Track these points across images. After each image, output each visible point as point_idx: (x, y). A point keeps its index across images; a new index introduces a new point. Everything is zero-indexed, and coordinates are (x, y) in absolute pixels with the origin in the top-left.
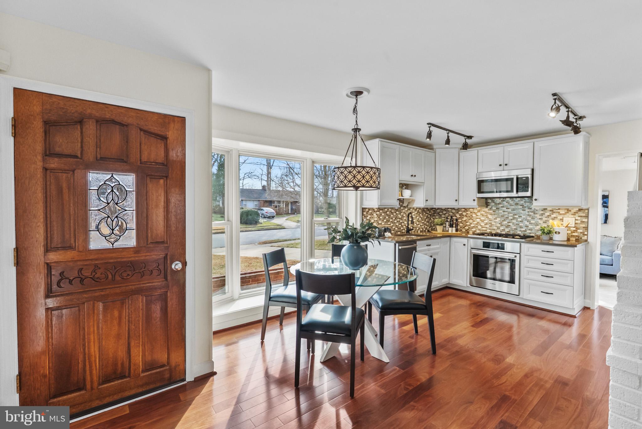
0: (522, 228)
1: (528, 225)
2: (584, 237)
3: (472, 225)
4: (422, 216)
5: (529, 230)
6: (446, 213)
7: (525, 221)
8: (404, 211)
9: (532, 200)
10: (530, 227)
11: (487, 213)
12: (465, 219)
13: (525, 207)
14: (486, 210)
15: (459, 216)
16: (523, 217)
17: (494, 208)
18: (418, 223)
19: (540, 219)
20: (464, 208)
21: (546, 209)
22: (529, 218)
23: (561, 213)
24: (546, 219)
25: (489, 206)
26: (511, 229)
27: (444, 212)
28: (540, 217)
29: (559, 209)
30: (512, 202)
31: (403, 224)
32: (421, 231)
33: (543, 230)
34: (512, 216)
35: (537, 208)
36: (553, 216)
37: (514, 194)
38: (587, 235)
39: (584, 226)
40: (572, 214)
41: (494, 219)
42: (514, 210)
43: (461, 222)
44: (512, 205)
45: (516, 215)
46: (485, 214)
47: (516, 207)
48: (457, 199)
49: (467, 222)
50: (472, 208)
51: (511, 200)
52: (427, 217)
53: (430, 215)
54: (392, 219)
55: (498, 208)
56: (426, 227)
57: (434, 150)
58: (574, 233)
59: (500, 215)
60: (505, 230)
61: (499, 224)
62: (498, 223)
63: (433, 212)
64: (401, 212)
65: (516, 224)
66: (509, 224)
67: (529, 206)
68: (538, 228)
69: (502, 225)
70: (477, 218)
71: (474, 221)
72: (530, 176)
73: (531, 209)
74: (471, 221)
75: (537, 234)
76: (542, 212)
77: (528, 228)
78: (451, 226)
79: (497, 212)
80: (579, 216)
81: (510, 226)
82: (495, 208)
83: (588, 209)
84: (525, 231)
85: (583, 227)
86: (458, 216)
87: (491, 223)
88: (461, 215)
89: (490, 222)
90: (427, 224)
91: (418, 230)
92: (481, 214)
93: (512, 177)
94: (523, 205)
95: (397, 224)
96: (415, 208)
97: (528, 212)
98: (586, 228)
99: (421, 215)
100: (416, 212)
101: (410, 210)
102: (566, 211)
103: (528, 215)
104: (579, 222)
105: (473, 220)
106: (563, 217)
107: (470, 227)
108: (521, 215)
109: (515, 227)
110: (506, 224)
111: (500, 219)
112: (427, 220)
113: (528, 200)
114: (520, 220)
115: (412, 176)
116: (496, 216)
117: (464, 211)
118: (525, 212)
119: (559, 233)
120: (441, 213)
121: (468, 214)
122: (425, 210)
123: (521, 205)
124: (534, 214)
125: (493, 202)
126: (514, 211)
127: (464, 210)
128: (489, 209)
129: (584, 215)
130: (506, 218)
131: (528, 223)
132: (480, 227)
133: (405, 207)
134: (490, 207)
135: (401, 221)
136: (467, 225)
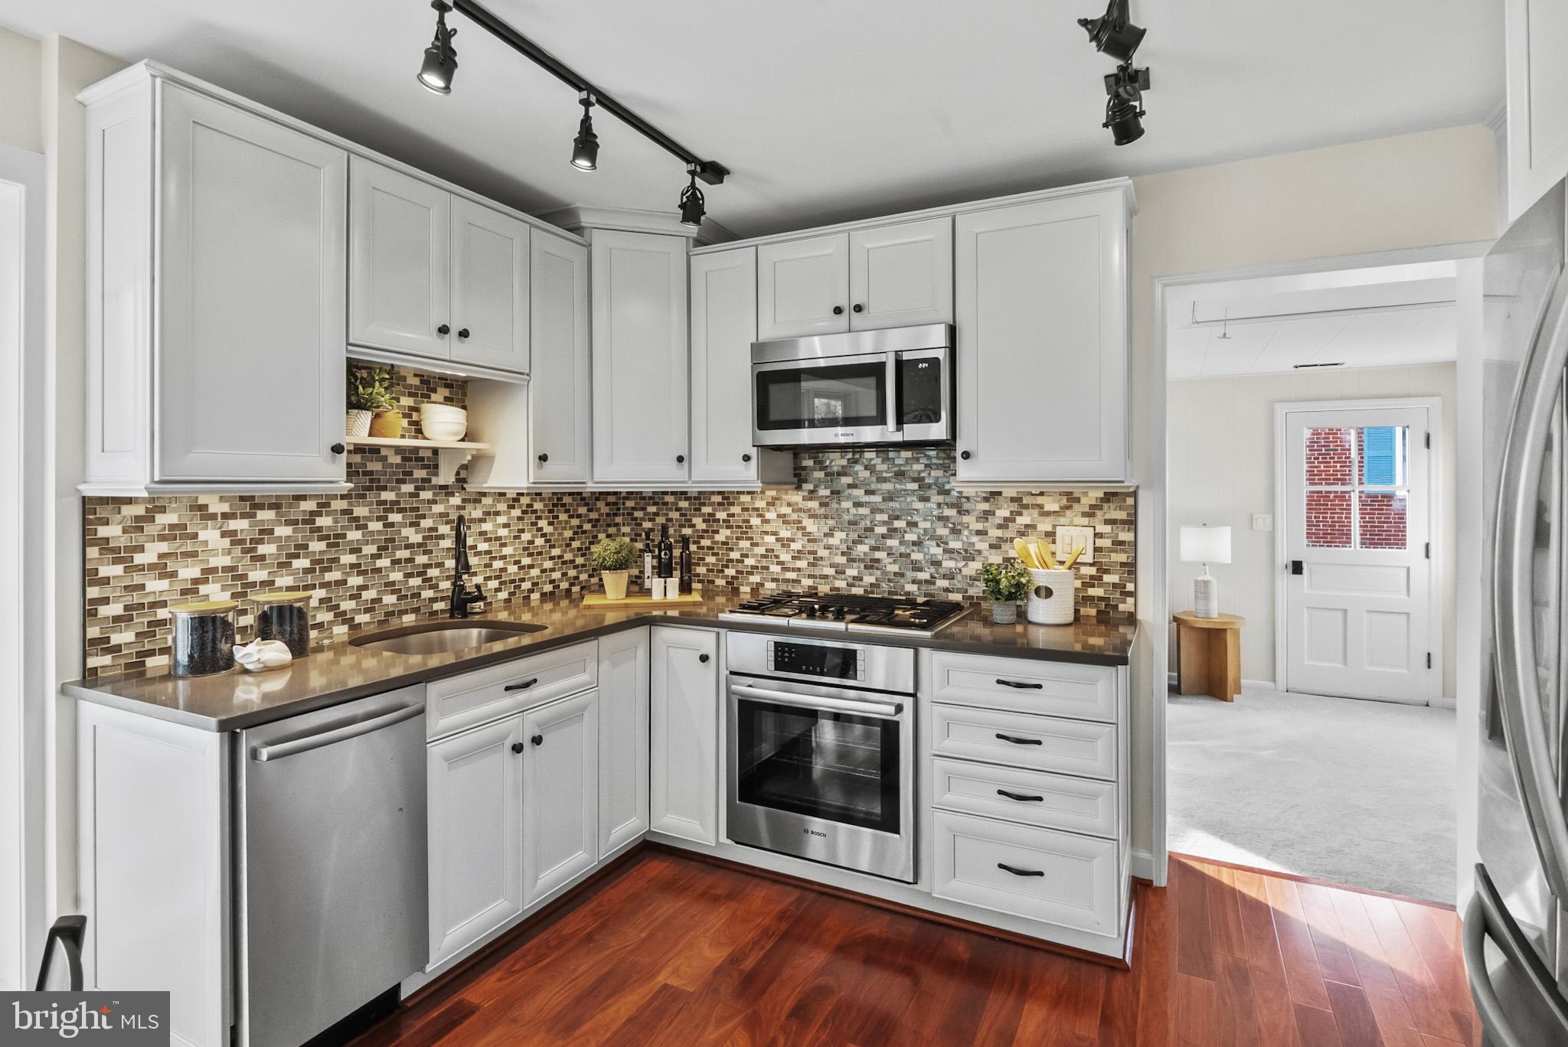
0: (920, 570)
1: (940, 558)
2: (1124, 602)
3: (750, 562)
4: (548, 529)
5: (944, 577)
6: (656, 514)
7: (928, 542)
8: (438, 508)
9: (954, 458)
10: (948, 564)
11: (800, 510)
12: (723, 535)
13: (929, 486)
14: (796, 497)
15: (703, 526)
16: (923, 525)
17: (824, 492)
18: (526, 561)
19: (979, 533)
20: (719, 493)
21: (1000, 493)
22: (943, 531)
23: (1047, 508)
24: (999, 533)
25: (806, 481)
26: (885, 573)
27: (652, 509)
28: (980, 526)
29: (1042, 494)
30: (884, 467)
31: (433, 572)
32: (543, 595)
33: (990, 577)
34: (884, 523)
35: (969, 491)
36: (1023, 520)
37: (888, 432)
38: (1133, 594)
39: (1122, 558)
40: (1084, 515)
41: (826, 535)
42: (891, 499)
43: (709, 548)
44: (885, 480)
45: (897, 518)
46: (794, 517)
47: (898, 486)
48: (684, 453)
49: (732, 550)
50: (748, 493)
51: (879, 460)
52: (579, 531)
53: (595, 523)
54: (356, 551)
55: (838, 492)
56: (572, 573)
57: (586, 233)
58: (1093, 586)
59: (846, 517)
60: (861, 579)
61: (843, 554)
62: (839, 552)
63: (605, 510)
64: (424, 517)
65: (901, 555)
66: (878, 555)
67: (940, 480)
68: (974, 567)
69: (854, 560)
70: (766, 533)
71: (757, 545)
72: (942, 355)
73: (947, 492)
74: (745, 544)
75: (972, 592)
76: (986, 506)
77: (941, 571)
78: (664, 570)
79: (834, 505)
80: (1107, 522)
81: (878, 561)
82: (827, 492)
83: (1135, 494)
84: (931, 582)
85: (1123, 564)
86: (700, 524)
87: (814, 553)
88: (710, 519)
89: (810, 547)
90: (580, 561)
91: (531, 591)
92: (779, 516)
93: (882, 358)
94: (923, 479)
95: (397, 576)
96: (511, 494)
97: (939, 505)
98: (1130, 568)
99: (542, 523)
100: (516, 513)
101: (477, 501)
102: (1064, 501)
103: (940, 518)
104: (1105, 543)
105: (751, 539)
106: (1054, 526)
107: (740, 567)
108: (916, 518)
109: (895, 568)
110: (865, 554)
111: (843, 535)
112: (576, 544)
113: (938, 457)
114: (911, 537)
115: (444, 330)
116: (831, 522)
117: (719, 504)
118: (929, 505)
119: (1049, 593)
120: (638, 514)
121: (733, 515)
122: (567, 500)
123: (914, 480)
124: (959, 512)
125: (820, 465)
126: (891, 504)
127: (718, 499)
128: (806, 494)
129: (1121, 515)
130: (867, 529)
131: (940, 550)
132: (775, 569)
133: (446, 490)
134: (810, 487)
135: (421, 559)
136: (732, 561)
